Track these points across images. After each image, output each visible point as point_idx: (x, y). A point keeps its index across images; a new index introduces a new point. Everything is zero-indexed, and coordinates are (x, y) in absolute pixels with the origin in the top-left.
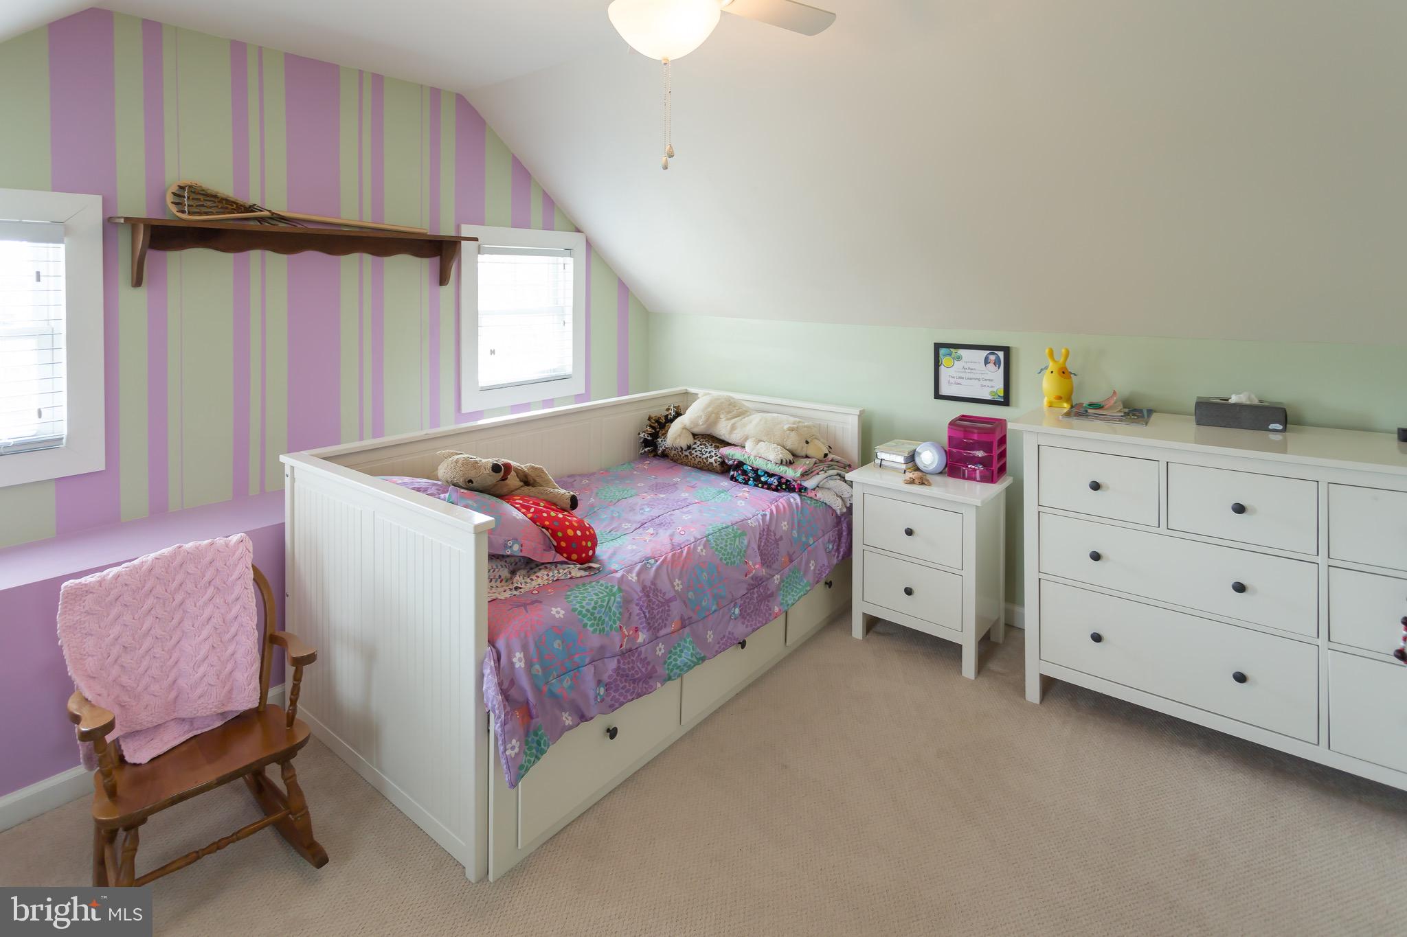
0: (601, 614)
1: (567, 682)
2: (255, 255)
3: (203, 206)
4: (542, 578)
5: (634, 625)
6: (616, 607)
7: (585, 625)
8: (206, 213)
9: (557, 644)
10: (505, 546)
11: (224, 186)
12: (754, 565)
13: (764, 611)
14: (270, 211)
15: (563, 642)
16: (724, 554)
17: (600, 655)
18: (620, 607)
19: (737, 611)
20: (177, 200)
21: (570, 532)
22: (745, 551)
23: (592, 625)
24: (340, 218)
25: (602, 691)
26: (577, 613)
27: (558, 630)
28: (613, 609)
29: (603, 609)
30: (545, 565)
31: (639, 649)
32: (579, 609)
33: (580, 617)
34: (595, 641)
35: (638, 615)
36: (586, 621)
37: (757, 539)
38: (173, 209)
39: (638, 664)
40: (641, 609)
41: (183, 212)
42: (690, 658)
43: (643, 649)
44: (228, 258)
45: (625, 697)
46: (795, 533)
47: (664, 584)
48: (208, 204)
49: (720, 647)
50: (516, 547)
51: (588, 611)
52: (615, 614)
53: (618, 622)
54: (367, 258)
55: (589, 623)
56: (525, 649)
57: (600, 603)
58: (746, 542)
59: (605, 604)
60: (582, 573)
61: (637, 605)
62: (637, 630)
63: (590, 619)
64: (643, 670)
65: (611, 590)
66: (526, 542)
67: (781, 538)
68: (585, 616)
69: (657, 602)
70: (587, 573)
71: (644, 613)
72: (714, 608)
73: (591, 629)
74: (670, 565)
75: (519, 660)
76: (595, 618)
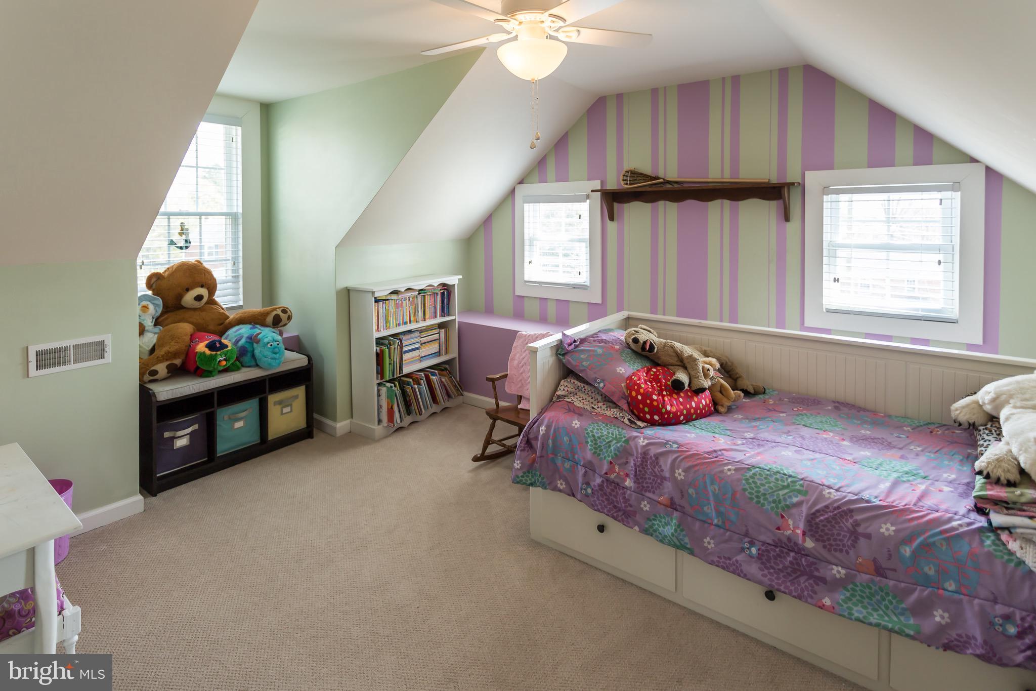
0: (602, 445)
1: (567, 465)
2: (661, 204)
3: (636, 180)
4: (612, 412)
5: (627, 471)
6: (615, 450)
7: (587, 442)
8: (637, 183)
9: (566, 439)
10: (595, 380)
11: (647, 169)
12: (796, 527)
13: (803, 585)
14: (663, 179)
15: (570, 441)
16: (752, 489)
17: (590, 467)
18: (618, 451)
19: (754, 550)
20: (625, 178)
21: (634, 394)
22: (787, 506)
23: (591, 445)
24: (708, 178)
25: (589, 491)
26: (586, 432)
27: (570, 431)
28: (612, 448)
29: (604, 443)
30: (616, 406)
31: (625, 490)
32: (589, 431)
33: (586, 435)
34: (589, 455)
35: (632, 467)
36: (589, 440)
37: (817, 507)
38: (622, 183)
39: (621, 498)
40: (635, 465)
41: (626, 184)
42: (670, 534)
43: (628, 492)
44: (649, 205)
45: (603, 508)
46: (907, 551)
47: (666, 464)
48: (640, 178)
49: (719, 562)
50: (602, 385)
51: (593, 436)
52: (611, 452)
53: (610, 458)
54: (727, 203)
55: (590, 443)
56: (548, 427)
57: (604, 438)
58: (795, 500)
59: (607, 441)
60: (627, 422)
61: (634, 460)
62: (627, 475)
63: (592, 441)
64: (623, 505)
65: (622, 438)
66: (610, 385)
67: (868, 536)
68: (589, 437)
69: (651, 470)
70: (629, 424)
71: (636, 469)
72: (715, 521)
73: (589, 447)
74: (683, 456)
75: (543, 429)
76: (596, 444)
